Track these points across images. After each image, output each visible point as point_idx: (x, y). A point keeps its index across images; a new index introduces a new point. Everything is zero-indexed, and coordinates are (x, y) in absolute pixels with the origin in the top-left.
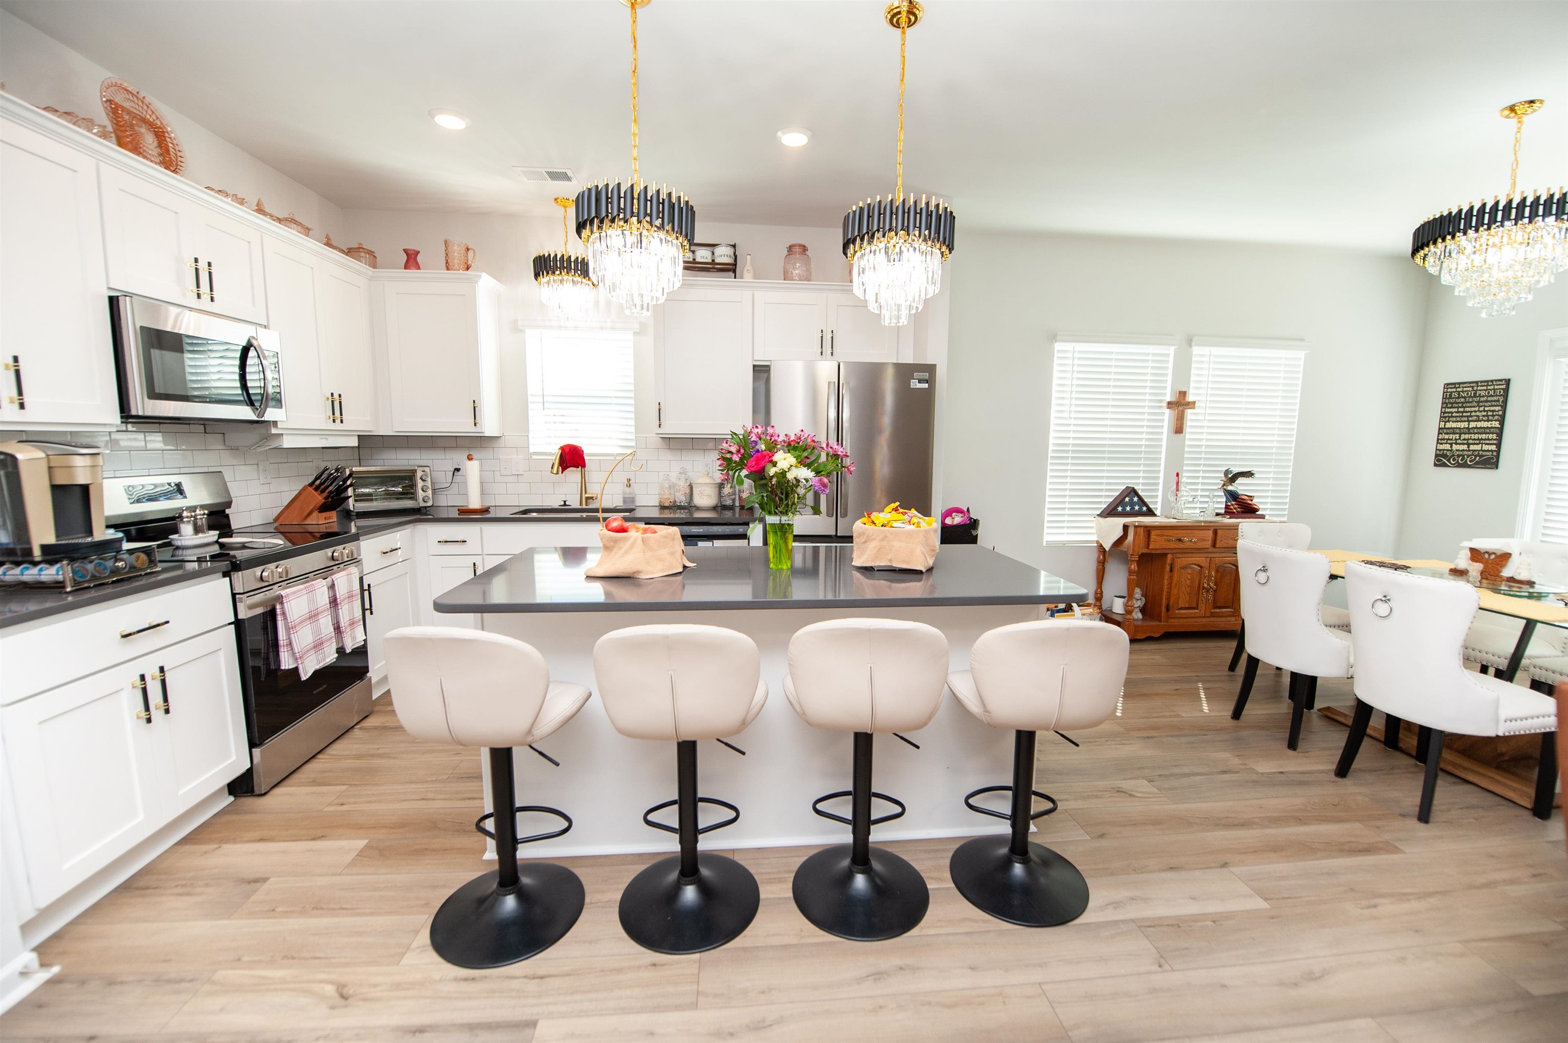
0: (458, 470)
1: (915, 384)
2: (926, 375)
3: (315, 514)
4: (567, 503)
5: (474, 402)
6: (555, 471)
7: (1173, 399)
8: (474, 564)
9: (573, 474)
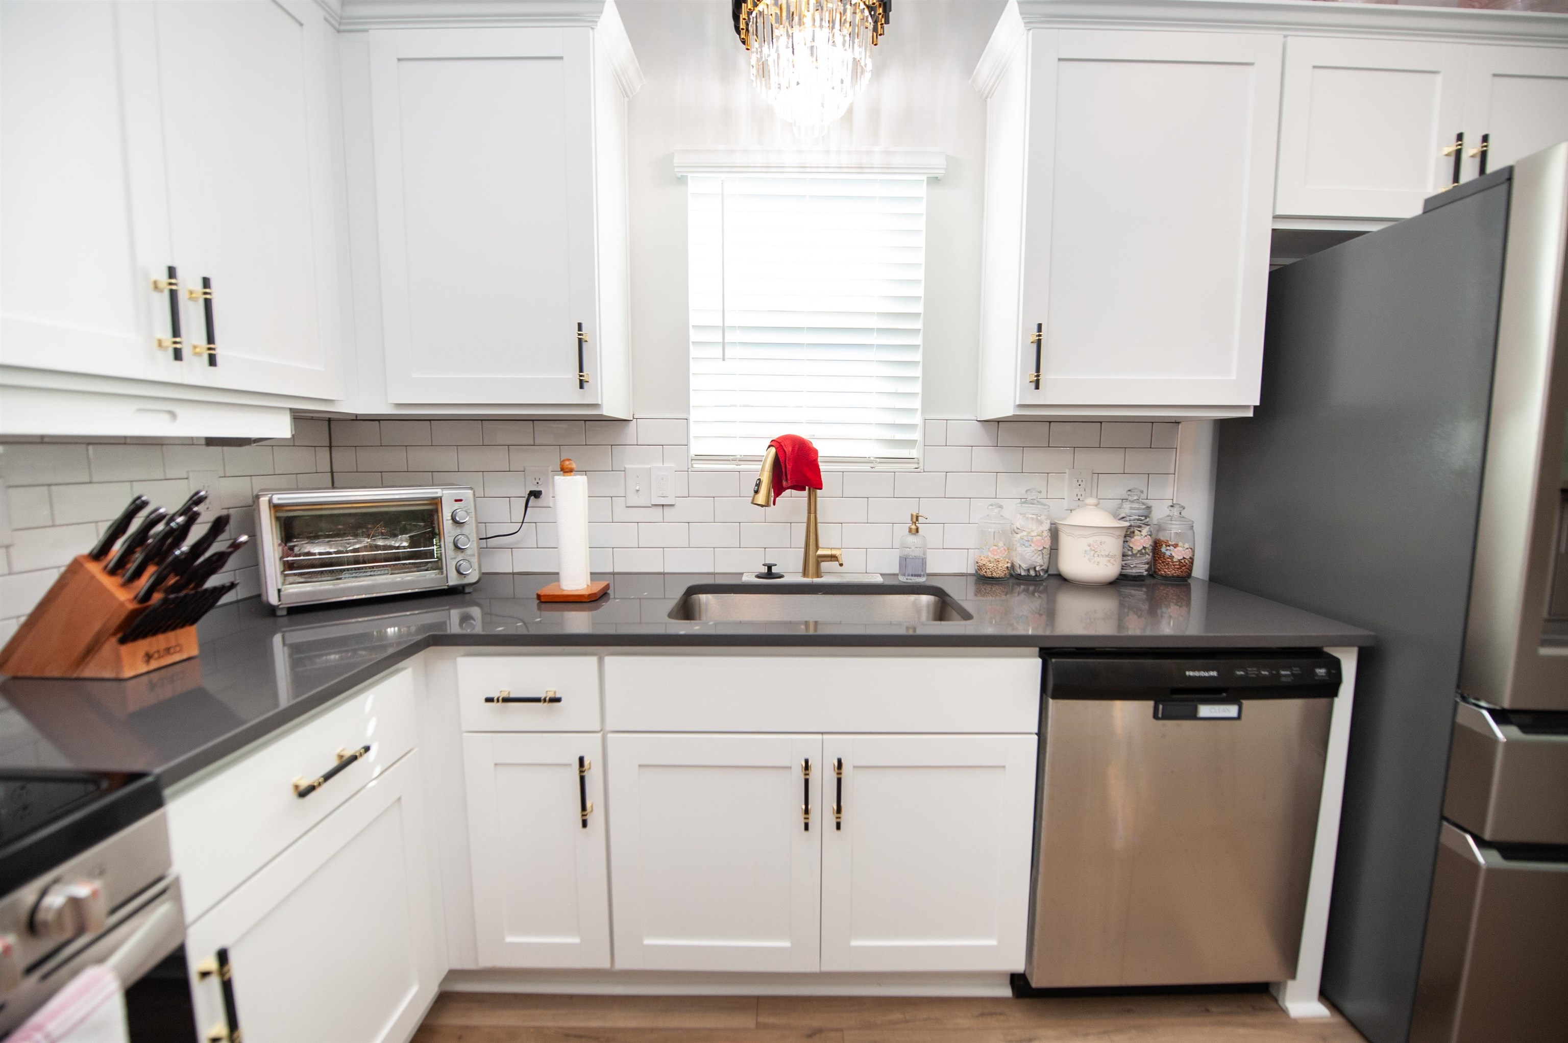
0: (536, 494)
3: (110, 646)
4: (774, 570)
5: (580, 326)
6: (761, 498)
8: (581, 760)
9: (795, 499)
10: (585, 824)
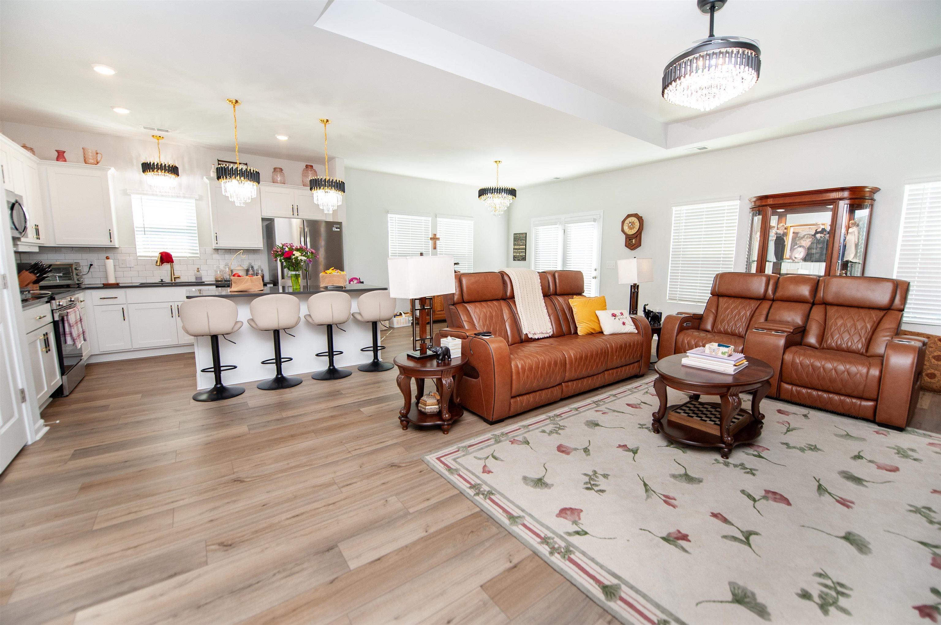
0: (91, 265)
1: (334, 229)
2: (339, 226)
4: (163, 279)
5: (110, 230)
6: (158, 264)
7: (432, 237)
8: (123, 308)
9: (167, 266)
10: (124, 320)
